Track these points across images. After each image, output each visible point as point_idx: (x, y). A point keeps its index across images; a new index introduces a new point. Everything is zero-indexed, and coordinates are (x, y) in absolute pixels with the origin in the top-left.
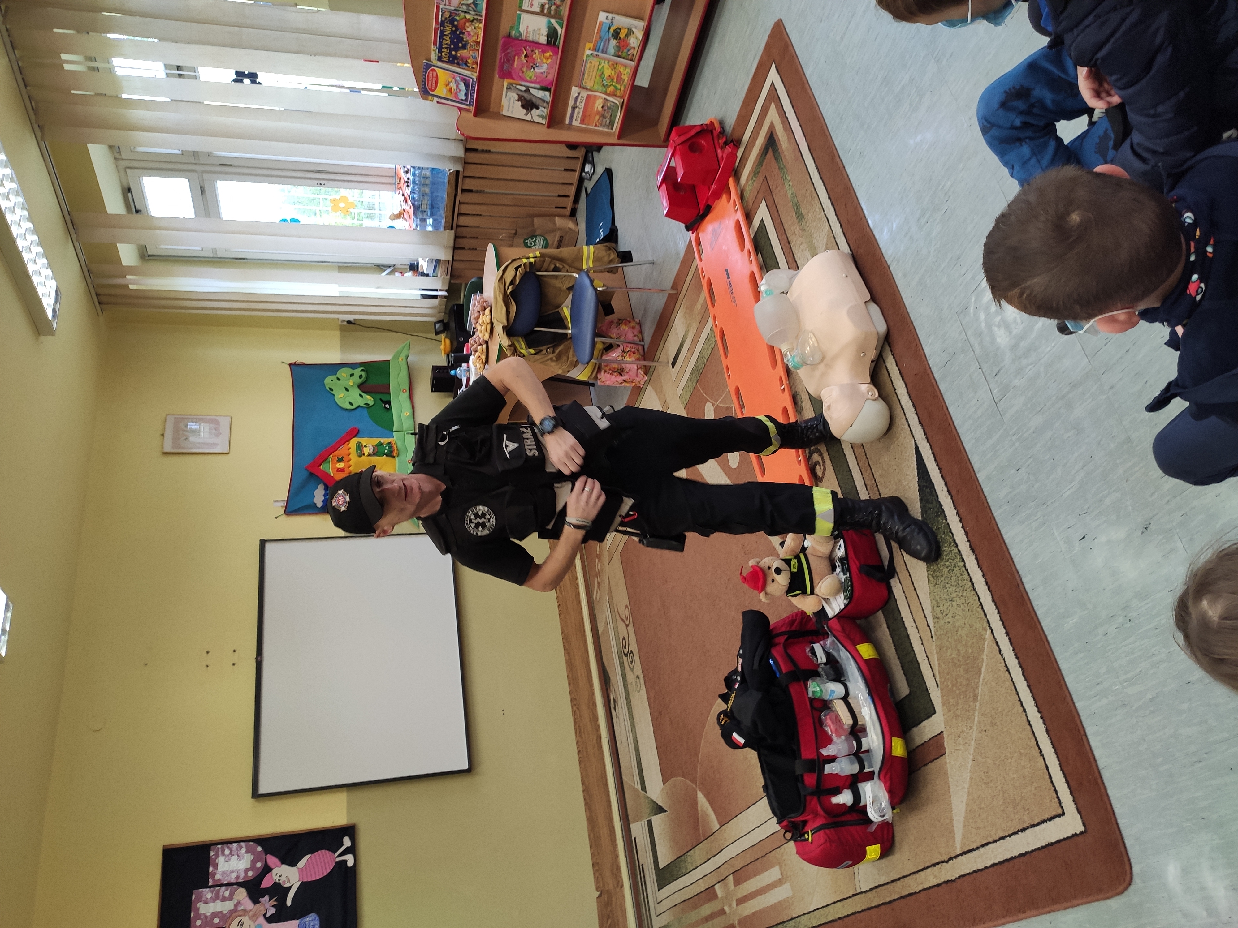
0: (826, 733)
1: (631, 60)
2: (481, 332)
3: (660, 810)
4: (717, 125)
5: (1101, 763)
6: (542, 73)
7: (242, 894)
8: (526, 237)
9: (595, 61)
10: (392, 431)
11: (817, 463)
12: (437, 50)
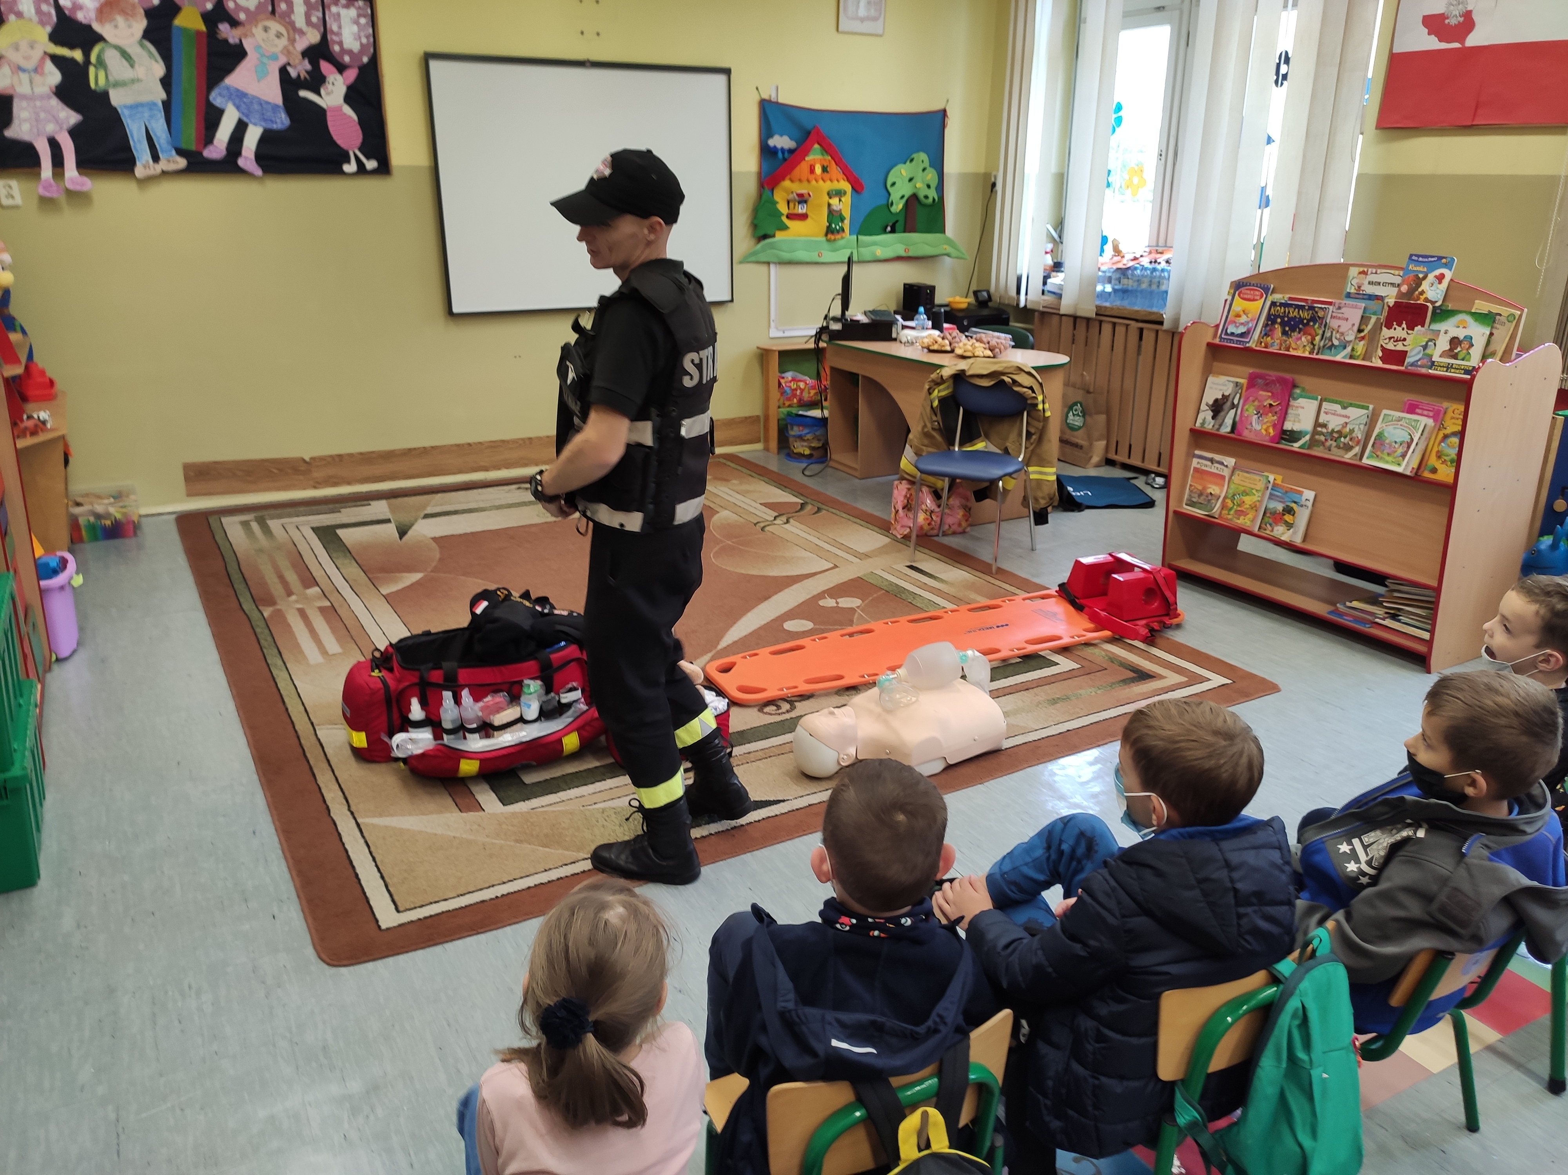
0: (486, 696)
1: (1260, 528)
2: (965, 345)
3: (402, 533)
4: (1175, 621)
5: (449, 946)
6: (1251, 423)
7: (313, 37)
8: (1084, 405)
9: (1261, 485)
10: (859, 233)
11: (779, 707)
12: (1283, 301)
